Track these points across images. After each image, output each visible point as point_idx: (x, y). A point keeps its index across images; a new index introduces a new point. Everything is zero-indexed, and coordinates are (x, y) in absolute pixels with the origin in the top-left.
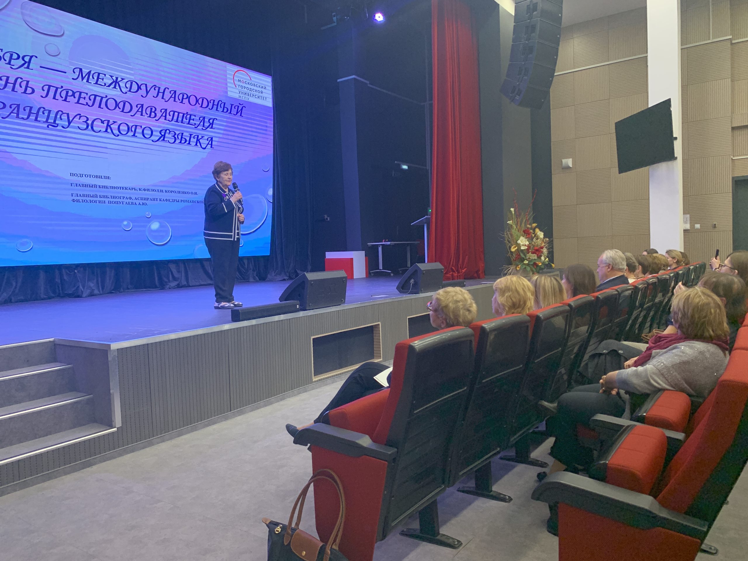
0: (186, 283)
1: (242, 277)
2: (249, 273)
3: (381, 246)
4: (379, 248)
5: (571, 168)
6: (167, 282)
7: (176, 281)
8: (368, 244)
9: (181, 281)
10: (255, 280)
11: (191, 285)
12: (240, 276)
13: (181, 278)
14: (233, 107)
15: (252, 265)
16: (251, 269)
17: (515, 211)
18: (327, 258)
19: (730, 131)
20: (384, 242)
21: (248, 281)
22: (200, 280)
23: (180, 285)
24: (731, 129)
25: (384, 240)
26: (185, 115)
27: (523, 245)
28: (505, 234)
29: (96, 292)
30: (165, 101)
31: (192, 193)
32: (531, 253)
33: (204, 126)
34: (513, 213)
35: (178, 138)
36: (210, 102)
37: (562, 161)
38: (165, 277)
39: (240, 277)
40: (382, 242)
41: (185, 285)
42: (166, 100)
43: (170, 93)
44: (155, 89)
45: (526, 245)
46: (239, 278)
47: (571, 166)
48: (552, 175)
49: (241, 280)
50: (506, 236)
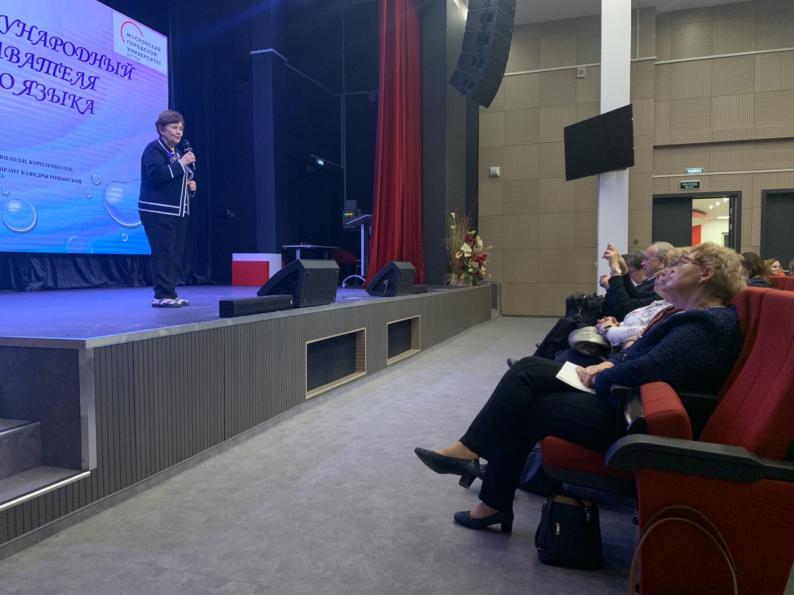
0: (53, 285)
1: (124, 280)
2: (133, 275)
3: (299, 249)
4: (297, 251)
5: (498, 176)
6: (28, 282)
7: (40, 281)
8: (283, 246)
9: (47, 281)
10: (141, 284)
11: (60, 287)
12: (122, 279)
13: (47, 278)
14: (120, 65)
15: (137, 265)
16: (136, 271)
17: (456, 215)
18: (233, 260)
19: (652, 150)
20: (302, 245)
21: (131, 286)
22: (72, 282)
23: (46, 286)
24: (653, 148)
25: (302, 243)
26: (58, 67)
27: (466, 252)
28: (447, 240)
30: (32, 44)
31: (65, 169)
32: (475, 262)
33: (82, 84)
34: (454, 217)
35: (49, 95)
36: (92, 56)
37: (490, 170)
38: (25, 275)
39: (122, 282)
40: (300, 245)
41: (52, 287)
42: (34, 43)
43: (39, 34)
44: (18, 26)
45: (469, 253)
46: (119, 280)
47: (499, 175)
48: (479, 184)
49: (123, 283)
50: (447, 242)
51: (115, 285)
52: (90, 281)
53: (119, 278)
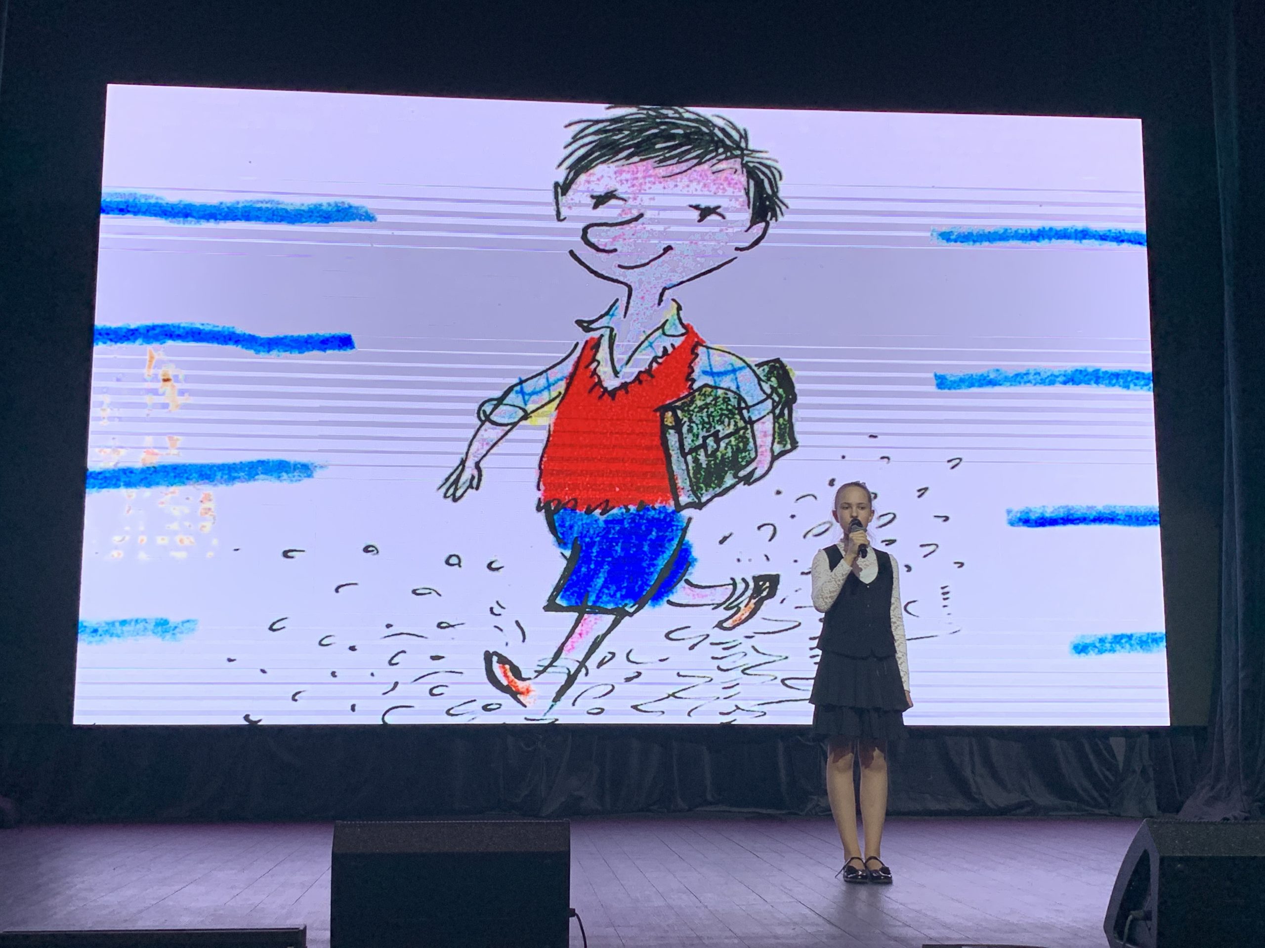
51: (1069, 809)
52: (976, 796)
53: (1085, 790)
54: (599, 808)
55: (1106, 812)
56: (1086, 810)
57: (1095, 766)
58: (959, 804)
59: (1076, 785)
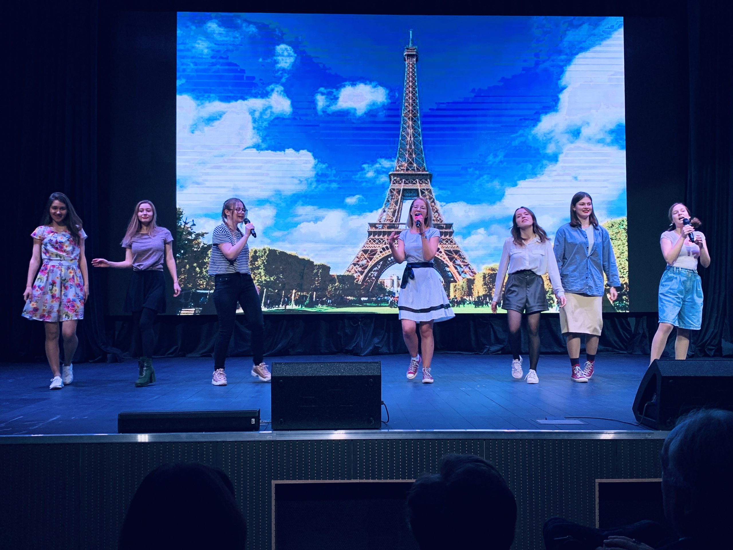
29: (385, 350)
54: (388, 352)
55: (625, 352)
56: (616, 351)
57: (621, 330)
58: (556, 349)
59: (611, 339)
